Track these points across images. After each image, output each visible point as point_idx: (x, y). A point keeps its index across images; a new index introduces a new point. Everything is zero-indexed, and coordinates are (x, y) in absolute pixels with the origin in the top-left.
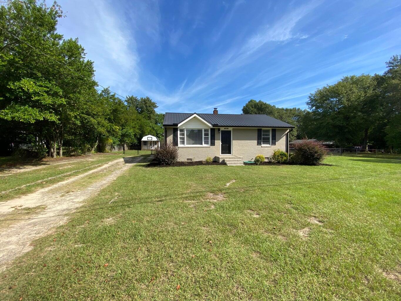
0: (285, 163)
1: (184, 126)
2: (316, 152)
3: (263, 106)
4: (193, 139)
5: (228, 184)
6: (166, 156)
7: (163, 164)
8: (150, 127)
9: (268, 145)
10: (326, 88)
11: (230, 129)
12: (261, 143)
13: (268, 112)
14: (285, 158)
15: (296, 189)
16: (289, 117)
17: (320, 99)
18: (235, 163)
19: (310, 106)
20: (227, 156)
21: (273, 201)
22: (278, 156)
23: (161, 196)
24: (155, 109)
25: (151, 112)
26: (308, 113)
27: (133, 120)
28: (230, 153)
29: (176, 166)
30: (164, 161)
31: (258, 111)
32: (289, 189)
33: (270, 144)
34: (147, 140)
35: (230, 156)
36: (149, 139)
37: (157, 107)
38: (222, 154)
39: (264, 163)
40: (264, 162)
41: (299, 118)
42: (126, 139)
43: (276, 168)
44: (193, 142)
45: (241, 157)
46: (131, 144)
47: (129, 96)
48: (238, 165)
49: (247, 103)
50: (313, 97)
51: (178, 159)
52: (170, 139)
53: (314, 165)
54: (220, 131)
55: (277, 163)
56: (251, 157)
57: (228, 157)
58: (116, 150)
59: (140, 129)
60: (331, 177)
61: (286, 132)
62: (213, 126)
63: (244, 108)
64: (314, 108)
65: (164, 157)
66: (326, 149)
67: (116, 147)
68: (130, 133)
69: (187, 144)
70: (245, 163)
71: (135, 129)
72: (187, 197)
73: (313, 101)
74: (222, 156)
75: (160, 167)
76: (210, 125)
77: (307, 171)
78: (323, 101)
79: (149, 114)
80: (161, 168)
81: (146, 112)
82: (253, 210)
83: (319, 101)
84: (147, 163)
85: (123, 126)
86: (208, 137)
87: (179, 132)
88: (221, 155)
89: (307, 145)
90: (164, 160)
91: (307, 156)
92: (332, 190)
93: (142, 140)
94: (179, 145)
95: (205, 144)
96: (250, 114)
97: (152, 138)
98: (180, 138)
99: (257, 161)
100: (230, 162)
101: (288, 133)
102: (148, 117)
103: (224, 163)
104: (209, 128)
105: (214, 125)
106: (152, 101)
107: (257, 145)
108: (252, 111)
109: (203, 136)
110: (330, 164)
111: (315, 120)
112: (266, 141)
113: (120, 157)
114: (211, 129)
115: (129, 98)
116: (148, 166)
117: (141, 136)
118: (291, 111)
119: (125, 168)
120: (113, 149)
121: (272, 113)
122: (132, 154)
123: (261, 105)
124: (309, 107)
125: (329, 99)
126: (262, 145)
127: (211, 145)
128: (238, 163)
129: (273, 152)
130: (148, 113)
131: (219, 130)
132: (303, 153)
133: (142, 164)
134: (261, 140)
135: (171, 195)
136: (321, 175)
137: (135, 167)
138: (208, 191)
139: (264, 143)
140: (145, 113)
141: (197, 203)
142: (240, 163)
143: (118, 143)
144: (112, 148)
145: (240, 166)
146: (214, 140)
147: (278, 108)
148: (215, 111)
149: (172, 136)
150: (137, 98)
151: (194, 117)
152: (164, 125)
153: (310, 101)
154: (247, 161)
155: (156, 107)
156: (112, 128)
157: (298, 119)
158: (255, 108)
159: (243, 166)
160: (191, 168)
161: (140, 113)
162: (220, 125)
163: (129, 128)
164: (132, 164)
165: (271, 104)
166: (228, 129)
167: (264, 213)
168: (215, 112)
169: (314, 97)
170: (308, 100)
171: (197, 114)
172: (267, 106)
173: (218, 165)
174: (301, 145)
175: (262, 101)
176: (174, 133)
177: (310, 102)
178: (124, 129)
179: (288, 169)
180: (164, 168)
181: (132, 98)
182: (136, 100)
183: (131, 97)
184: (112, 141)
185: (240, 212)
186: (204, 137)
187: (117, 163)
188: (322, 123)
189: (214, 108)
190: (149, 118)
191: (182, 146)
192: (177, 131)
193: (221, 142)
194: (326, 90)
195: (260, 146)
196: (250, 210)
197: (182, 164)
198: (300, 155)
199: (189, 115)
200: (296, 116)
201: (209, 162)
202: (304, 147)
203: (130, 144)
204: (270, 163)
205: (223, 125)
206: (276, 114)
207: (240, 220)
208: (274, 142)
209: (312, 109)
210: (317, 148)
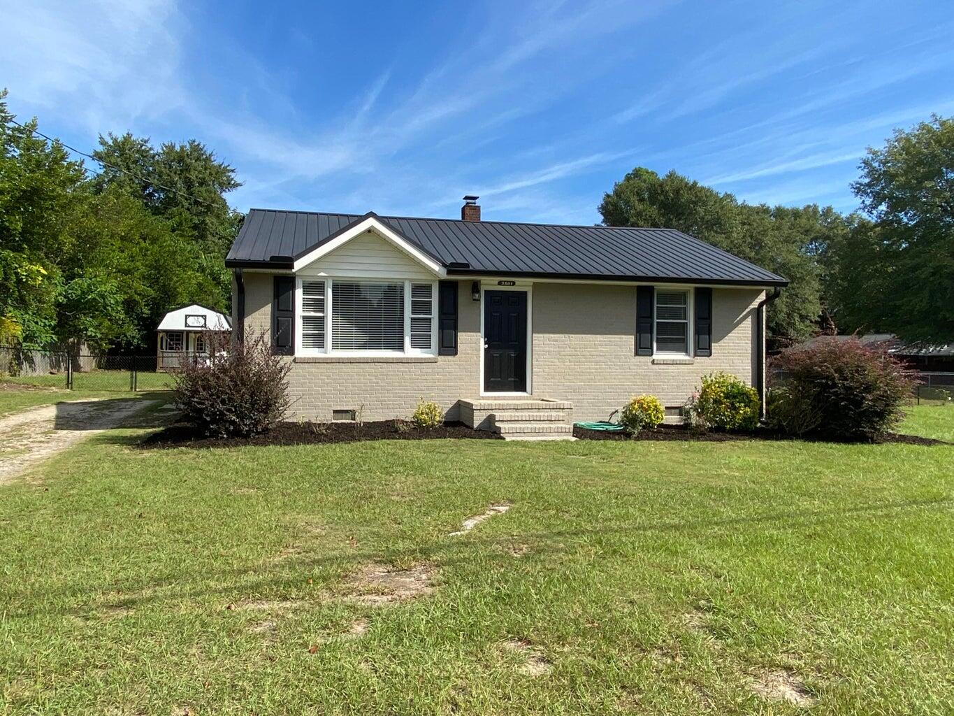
0: (745, 431)
1: (324, 270)
2: (868, 388)
3: (685, 196)
4: (361, 327)
5: (469, 524)
6: (230, 399)
7: (215, 434)
8: (202, 269)
9: (680, 356)
10: (929, 131)
11: (523, 284)
12: (652, 348)
13: (702, 218)
14: (744, 410)
15: (753, 545)
16: (787, 240)
17: (906, 173)
18: (535, 432)
19: (868, 201)
20: (504, 398)
21: (635, 597)
22: (715, 401)
23: (137, 584)
24: (225, 195)
25: (209, 208)
26: (864, 226)
27: (123, 239)
28: (520, 385)
29: (276, 441)
30: (219, 418)
31: (663, 215)
32: (723, 544)
33: (686, 351)
34: (182, 327)
35: (521, 398)
36: (191, 321)
37: (236, 185)
38: (487, 389)
39: (659, 432)
40: (661, 426)
41: (829, 247)
42: (86, 320)
43: (702, 450)
44: (364, 338)
45: (566, 403)
46: (111, 342)
47: (110, 134)
48: (551, 438)
49: (621, 179)
50: (881, 162)
51: (288, 413)
52: (259, 321)
53: (864, 439)
54: (478, 292)
55: (711, 430)
56: (609, 404)
57: (510, 402)
58: (40, 369)
59: (152, 281)
60: (916, 491)
61: (755, 304)
62: (449, 272)
63: (606, 203)
64: (883, 207)
65: (223, 402)
66: (910, 372)
67: (37, 357)
68: (103, 297)
69: (335, 346)
70: (579, 432)
71: (128, 278)
72: (256, 587)
73: (878, 180)
74: (488, 398)
75: (201, 447)
76: (436, 267)
77: (828, 468)
78: (917, 179)
79: (198, 214)
80: (203, 452)
81: (186, 204)
82: (529, 643)
83: (903, 179)
84: (150, 430)
85: (71, 265)
86: (430, 319)
87: (299, 294)
88: (483, 393)
89: (834, 355)
90: (222, 414)
91: (836, 404)
92: (899, 546)
93: (161, 327)
94: (301, 351)
95: (414, 345)
96: (632, 225)
97: (204, 317)
98: (304, 318)
99: (629, 420)
100: (518, 425)
101: (761, 305)
102: (195, 227)
103: (490, 431)
104: (434, 281)
105: (452, 268)
106: (212, 158)
107: (637, 354)
108: (639, 214)
109: (408, 314)
110: (933, 437)
111: (890, 255)
112: (673, 338)
113: (41, 402)
114: (443, 285)
115: (111, 143)
116: (149, 442)
117: (158, 308)
118: (795, 219)
119: (43, 452)
120: (25, 365)
121: (720, 223)
122: (105, 388)
123: (677, 192)
124: (863, 202)
125: (940, 174)
126: (654, 357)
127: (440, 354)
128: (549, 431)
129: (700, 385)
130: (194, 209)
131: (475, 287)
132: (817, 389)
133: (128, 432)
134: (651, 333)
135: (188, 575)
136: (880, 484)
137: (89, 446)
138: (369, 557)
139: (665, 345)
140: (182, 212)
141: (295, 611)
142: (559, 431)
143: (48, 337)
144: (18, 358)
145: (556, 443)
146: (455, 329)
147: (744, 207)
148: (471, 208)
149: (268, 309)
150: (149, 145)
151: (369, 231)
152: (230, 264)
153: (867, 180)
154: (592, 423)
155: (231, 185)
156: (17, 274)
157: (825, 252)
158: (653, 204)
159: (567, 441)
160: (339, 452)
161: (156, 211)
162: (479, 267)
163: (102, 272)
164: (84, 433)
165: (715, 190)
166: (514, 284)
167: (571, 654)
168: (467, 211)
169: (884, 164)
170: (860, 176)
171: (382, 220)
172: (700, 196)
173: (465, 436)
174: (810, 358)
175: (680, 173)
176: (277, 295)
177: (869, 185)
178: (81, 276)
179: (750, 459)
180: (219, 451)
181: (123, 143)
182: (144, 154)
183: (120, 139)
184: (18, 331)
185: (467, 653)
186: (413, 319)
187: (19, 427)
188: (914, 268)
189: (466, 198)
190: (200, 232)
191: (314, 353)
192: (293, 288)
193: (482, 341)
194: (931, 138)
195: (648, 359)
196: (520, 640)
197: (305, 434)
198: (806, 397)
199: (345, 222)
200: (815, 239)
201: (428, 427)
202: (820, 367)
203: (105, 346)
204: (683, 432)
205: (492, 268)
206: (737, 232)
207: (455, 687)
208: (704, 344)
209: (874, 212)
210: (873, 371)
